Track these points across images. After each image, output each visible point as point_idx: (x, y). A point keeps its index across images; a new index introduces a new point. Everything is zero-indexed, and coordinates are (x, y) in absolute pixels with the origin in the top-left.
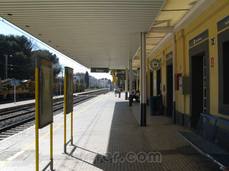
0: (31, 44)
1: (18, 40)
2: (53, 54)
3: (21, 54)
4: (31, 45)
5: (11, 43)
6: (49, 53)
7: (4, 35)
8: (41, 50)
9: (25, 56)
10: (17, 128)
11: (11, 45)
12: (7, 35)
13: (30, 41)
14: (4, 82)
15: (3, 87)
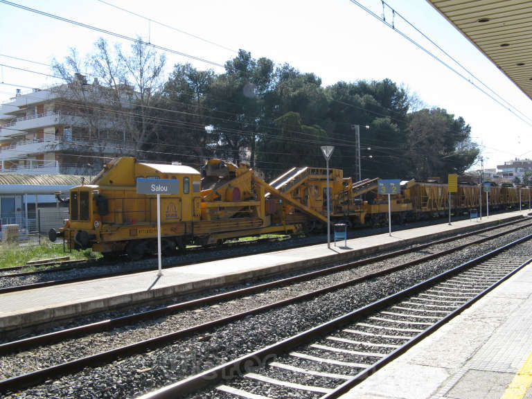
0: (404, 97)
1: (376, 92)
2: (456, 118)
3: (385, 121)
4: (405, 100)
5: (362, 99)
6: (448, 116)
7: (345, 84)
8: (427, 111)
9: (395, 126)
10: (424, 297)
11: (363, 103)
12: (352, 83)
13: (402, 90)
14: (358, 187)
15: (356, 198)
